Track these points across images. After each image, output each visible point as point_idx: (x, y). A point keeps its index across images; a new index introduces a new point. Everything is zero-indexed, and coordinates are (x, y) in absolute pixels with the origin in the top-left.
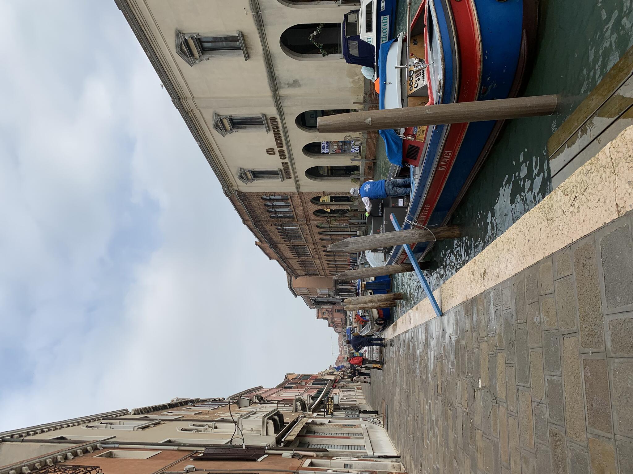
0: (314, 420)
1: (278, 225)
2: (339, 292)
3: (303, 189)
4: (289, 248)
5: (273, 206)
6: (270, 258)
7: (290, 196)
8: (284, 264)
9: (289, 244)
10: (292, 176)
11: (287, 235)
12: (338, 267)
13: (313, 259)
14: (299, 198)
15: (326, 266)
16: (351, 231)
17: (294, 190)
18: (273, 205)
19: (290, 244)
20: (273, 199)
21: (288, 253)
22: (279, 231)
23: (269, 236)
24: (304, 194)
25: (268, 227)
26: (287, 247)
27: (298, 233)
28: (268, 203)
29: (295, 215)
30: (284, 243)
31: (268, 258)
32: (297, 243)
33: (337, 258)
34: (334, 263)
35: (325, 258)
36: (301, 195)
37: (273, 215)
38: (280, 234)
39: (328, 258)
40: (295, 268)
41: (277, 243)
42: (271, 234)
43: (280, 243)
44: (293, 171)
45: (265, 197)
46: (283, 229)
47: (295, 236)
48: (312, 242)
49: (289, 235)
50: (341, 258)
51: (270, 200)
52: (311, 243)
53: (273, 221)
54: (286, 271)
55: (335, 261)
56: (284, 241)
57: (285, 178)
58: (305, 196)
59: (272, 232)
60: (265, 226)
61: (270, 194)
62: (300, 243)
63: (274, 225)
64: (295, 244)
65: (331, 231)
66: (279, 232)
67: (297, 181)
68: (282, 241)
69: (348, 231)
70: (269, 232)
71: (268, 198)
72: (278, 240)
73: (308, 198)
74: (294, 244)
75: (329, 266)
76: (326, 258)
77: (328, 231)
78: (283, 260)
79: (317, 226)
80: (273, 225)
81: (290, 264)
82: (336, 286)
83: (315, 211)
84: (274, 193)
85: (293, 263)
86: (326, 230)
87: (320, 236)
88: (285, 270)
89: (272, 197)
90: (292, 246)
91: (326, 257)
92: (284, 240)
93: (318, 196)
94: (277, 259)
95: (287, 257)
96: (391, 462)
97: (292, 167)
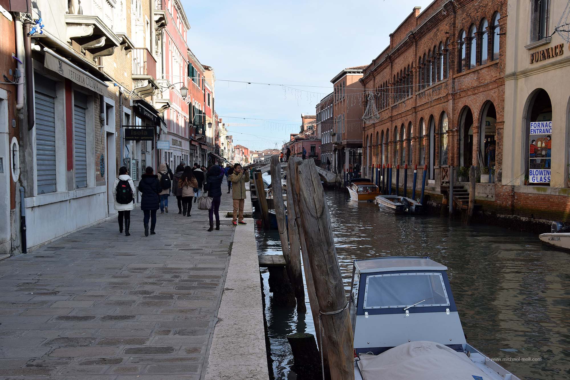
0: (114, 108)
1: (446, 45)
2: (339, 150)
3: (509, 85)
4: (409, 65)
5: (480, 34)
6: (392, 36)
7: (497, 64)
8: (383, 60)
9: (414, 66)
10: (536, 65)
11: (430, 62)
12: (377, 148)
13: (390, 107)
14: (494, 79)
15: (379, 129)
16: (434, 170)
17: (509, 69)
18: (482, 33)
19: (415, 68)
20: (494, 33)
21: (400, 64)
22: (437, 48)
23: (429, 30)
24: (501, 88)
25: (444, 27)
26: (411, 63)
27: (434, 80)
28: (486, 24)
29: (464, 73)
30: (416, 57)
31: (392, 32)
32: (416, 79)
33: (391, 147)
34: (384, 142)
35: (392, 126)
36: (500, 82)
37: (464, 36)
38: (432, 49)
39: (391, 132)
40: (376, 77)
41: (416, 45)
42: (431, 34)
43: (416, 50)
44: (544, 67)
45: (498, 17)
46: (441, 55)
47: (429, 76)
48: (418, 105)
49: (429, 66)
50: (391, 154)
51: (492, 28)
52: (416, 103)
53: (454, 35)
54: (371, 64)
55: (387, 144)
56: (420, 57)
57: (532, 52)
58: (496, 90)
59: (436, 35)
60: (445, 23)
61: (503, 28)
62: (415, 85)
63: (448, 38)
64: (414, 77)
65: (435, 136)
66: (435, 47)
67: (525, 73)
68: (420, 53)
69: (434, 165)
70: (435, 30)
71: (496, 23)
72: (422, 47)
73: (492, 95)
74: (414, 73)
75: (380, 134)
76: (391, 129)
77: (435, 132)
78: (389, 57)
79: (443, 113)
80: (448, 35)
81: (384, 69)
82: (349, 145)
83: (469, 108)
84: (505, 34)
85: (385, 74)
86: (437, 128)
87: (427, 118)
88: (374, 61)
89: (497, 30)
90: (412, 72)
91: (393, 129)
92: (422, 57)
93: (497, 113)
94: (391, 47)
95: (394, 64)
96: (11, 238)
97: (553, 64)
